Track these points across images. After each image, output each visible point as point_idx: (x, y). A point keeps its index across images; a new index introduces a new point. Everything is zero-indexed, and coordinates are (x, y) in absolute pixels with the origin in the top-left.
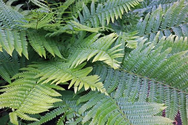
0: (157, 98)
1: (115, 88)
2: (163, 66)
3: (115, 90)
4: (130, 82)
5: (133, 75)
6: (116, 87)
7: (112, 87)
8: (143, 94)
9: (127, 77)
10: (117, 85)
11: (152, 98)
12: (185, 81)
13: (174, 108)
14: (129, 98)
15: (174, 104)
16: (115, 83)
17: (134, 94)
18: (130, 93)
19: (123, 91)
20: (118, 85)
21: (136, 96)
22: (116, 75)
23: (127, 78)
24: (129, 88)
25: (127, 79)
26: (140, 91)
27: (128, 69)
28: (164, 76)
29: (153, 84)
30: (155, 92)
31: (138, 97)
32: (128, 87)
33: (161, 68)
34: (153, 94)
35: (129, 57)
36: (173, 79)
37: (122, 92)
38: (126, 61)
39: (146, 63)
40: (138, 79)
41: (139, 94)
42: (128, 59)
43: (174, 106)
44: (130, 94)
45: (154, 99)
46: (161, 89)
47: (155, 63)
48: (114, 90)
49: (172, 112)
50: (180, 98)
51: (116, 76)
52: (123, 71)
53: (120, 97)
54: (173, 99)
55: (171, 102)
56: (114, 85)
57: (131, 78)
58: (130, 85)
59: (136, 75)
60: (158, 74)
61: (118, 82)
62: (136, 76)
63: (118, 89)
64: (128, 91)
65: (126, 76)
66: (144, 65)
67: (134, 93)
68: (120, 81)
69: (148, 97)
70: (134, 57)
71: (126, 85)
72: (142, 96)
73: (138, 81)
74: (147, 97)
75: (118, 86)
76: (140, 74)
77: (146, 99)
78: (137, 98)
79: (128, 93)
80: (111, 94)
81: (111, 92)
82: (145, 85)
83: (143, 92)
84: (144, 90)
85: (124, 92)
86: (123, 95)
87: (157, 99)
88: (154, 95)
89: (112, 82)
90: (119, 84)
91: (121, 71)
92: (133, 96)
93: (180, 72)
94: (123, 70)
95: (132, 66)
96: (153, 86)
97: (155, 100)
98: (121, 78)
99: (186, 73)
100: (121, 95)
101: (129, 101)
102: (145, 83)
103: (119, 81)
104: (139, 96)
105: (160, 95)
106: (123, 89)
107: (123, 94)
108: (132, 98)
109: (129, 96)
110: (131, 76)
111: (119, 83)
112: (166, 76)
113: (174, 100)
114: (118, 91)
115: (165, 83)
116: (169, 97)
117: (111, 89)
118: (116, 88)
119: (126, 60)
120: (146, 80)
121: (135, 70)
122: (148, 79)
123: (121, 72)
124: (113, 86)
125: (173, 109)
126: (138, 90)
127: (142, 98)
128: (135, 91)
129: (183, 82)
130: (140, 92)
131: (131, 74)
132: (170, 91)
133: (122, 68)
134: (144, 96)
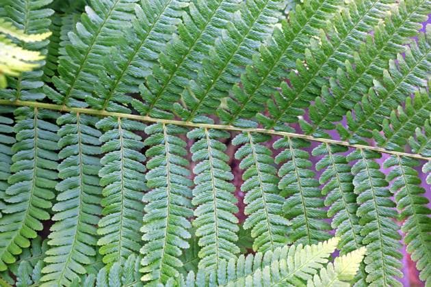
0: (290, 217)
1: (41, 227)
2: (289, 41)
3: (44, 234)
4: (120, 165)
5: (129, 125)
6: (46, 217)
7: (20, 226)
8: (213, 216)
9: (101, 140)
10: (49, 205)
11: (266, 224)
12: (402, 97)
13: (379, 243)
14: (143, 262)
15: (376, 224)
16: (29, 196)
17: (165, 231)
18: (142, 230)
19: (90, 229)
20: (54, 202)
21: (178, 241)
22: (29, 143)
23: (100, 151)
24: (125, 202)
25: (100, 156)
26: (194, 203)
27: (94, 95)
28: (299, 91)
29: (253, 147)
30: (270, 187)
31: (194, 241)
32: (119, 196)
33: (280, 54)
34: (262, 201)
35: (89, 25)
36: (347, 98)
37: (88, 239)
38: (72, 50)
39: (192, 42)
40: (167, 138)
41: (195, 223)
42: (86, 34)
43: (377, 233)
44: (144, 238)
45: (275, 229)
46: (294, 163)
47: (245, 31)
48: (35, 236)
49: (378, 268)
50: (398, 188)
51: (31, 153)
52: (64, 113)
53: (83, 270)
54: (365, 200)
55: (358, 220)
56: (27, 206)
57: (122, 142)
58: (125, 182)
59: (148, 118)
60: (266, 91)
61: (49, 184)
62: (150, 123)
63: (62, 225)
64: (125, 221)
65: (93, 141)
66: (187, 52)
67: (165, 222)
68: (59, 176)
69: (246, 226)
70: (116, 23)
71: (105, 192)
72: (214, 227)
73: (168, 148)
74: (237, 229)
75: (54, 209)
76: (168, 113)
77: (236, 238)
78: (187, 246)
79: (124, 231)
80: (21, 269)
81: (18, 257)
82: (212, 161)
83: (213, 205)
84: (216, 192)
85: (100, 232)
86: (101, 251)
87: (289, 223)
88: (269, 206)
89: (9, 191)
90: (57, 193)
91: (53, 115)
92: (163, 242)
93: (372, 54)
94: (64, 108)
95: (117, 72)
96: (256, 156)
97: (281, 229)
98: (60, 157)
99: (400, 57)
100: (87, 261)
101: (144, 278)
102: (211, 151)
103: (53, 176)
104: (198, 234)
105: (299, 197)
106: (93, 220)
107: (96, 248)
108: (162, 253)
109: (142, 251)
110: (121, 132)
111: (58, 187)
112: (313, 90)
113: (372, 203)
114: (65, 240)
115: (311, 131)
116: (345, 196)
117: (15, 235)
118: (48, 224)
119: (76, 43)
120: (208, 134)
121: (137, 96)
122: (220, 130)
123: (53, 121)
124: (23, 217)
125: (377, 249)
126: (181, 200)
127: (214, 237)
128: (166, 212)
129: (393, 102)
130: (195, 207)
131: (116, 119)
132: (344, 162)
133: (54, 95)
134: (220, 222)
